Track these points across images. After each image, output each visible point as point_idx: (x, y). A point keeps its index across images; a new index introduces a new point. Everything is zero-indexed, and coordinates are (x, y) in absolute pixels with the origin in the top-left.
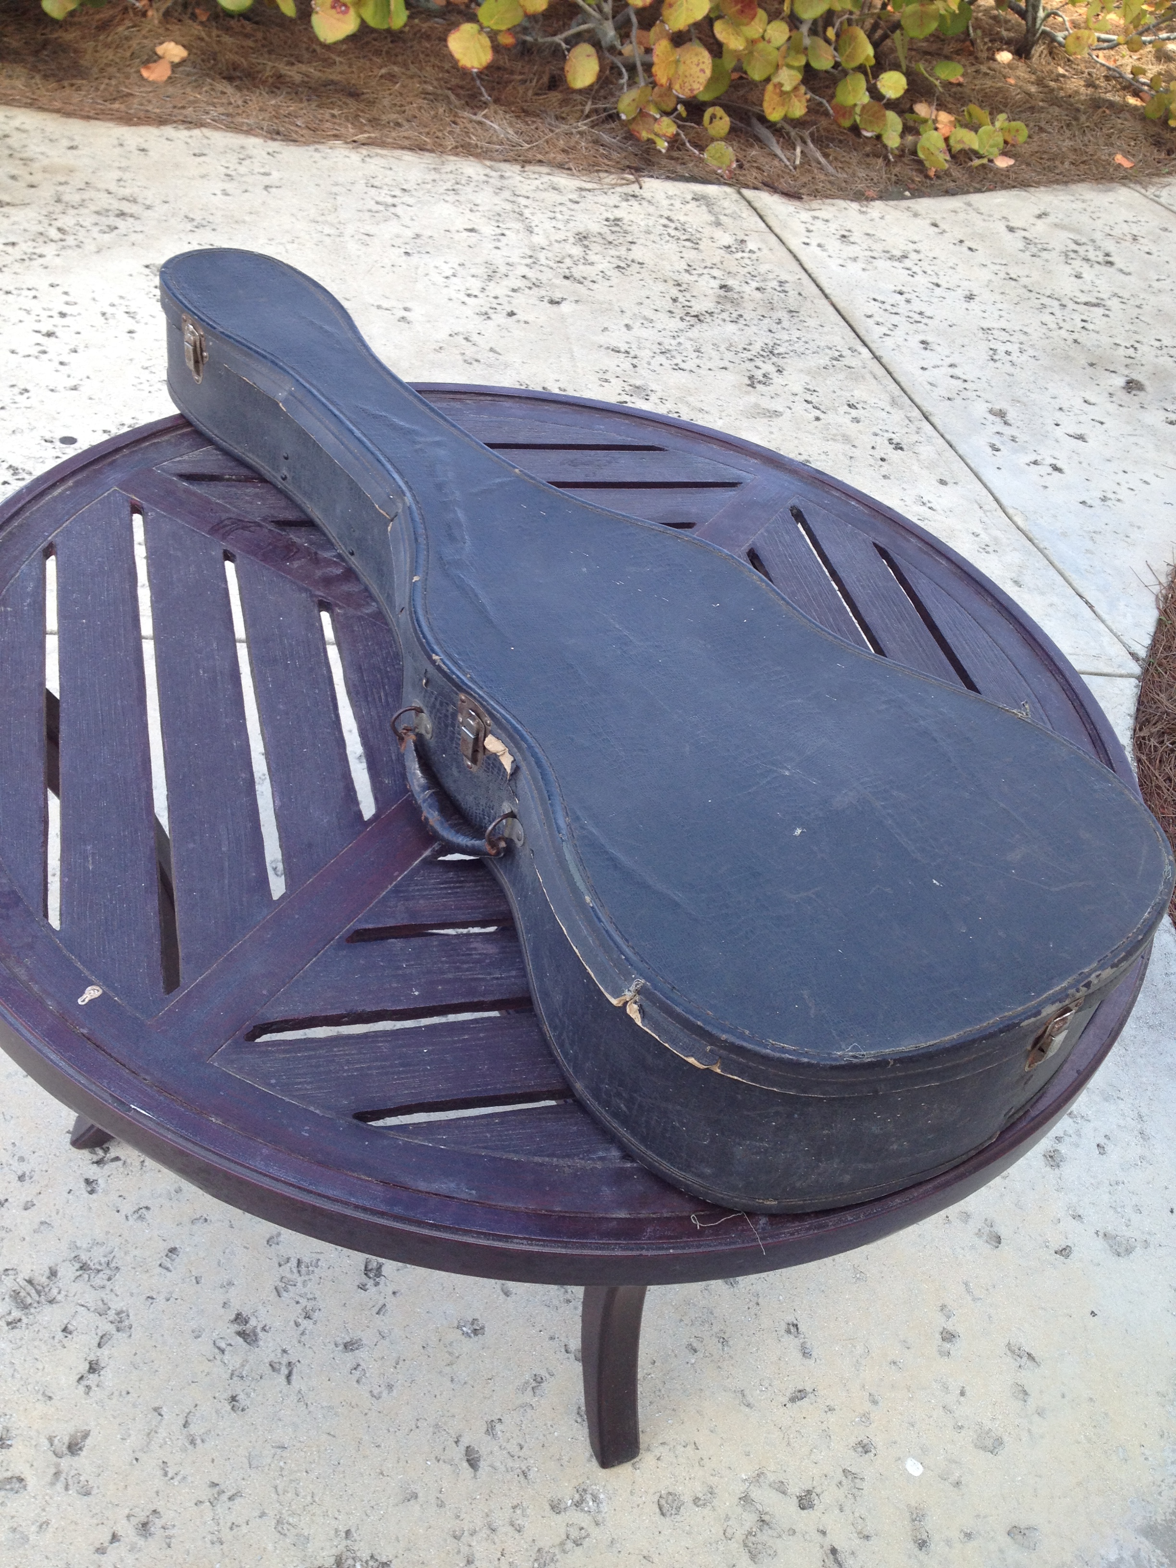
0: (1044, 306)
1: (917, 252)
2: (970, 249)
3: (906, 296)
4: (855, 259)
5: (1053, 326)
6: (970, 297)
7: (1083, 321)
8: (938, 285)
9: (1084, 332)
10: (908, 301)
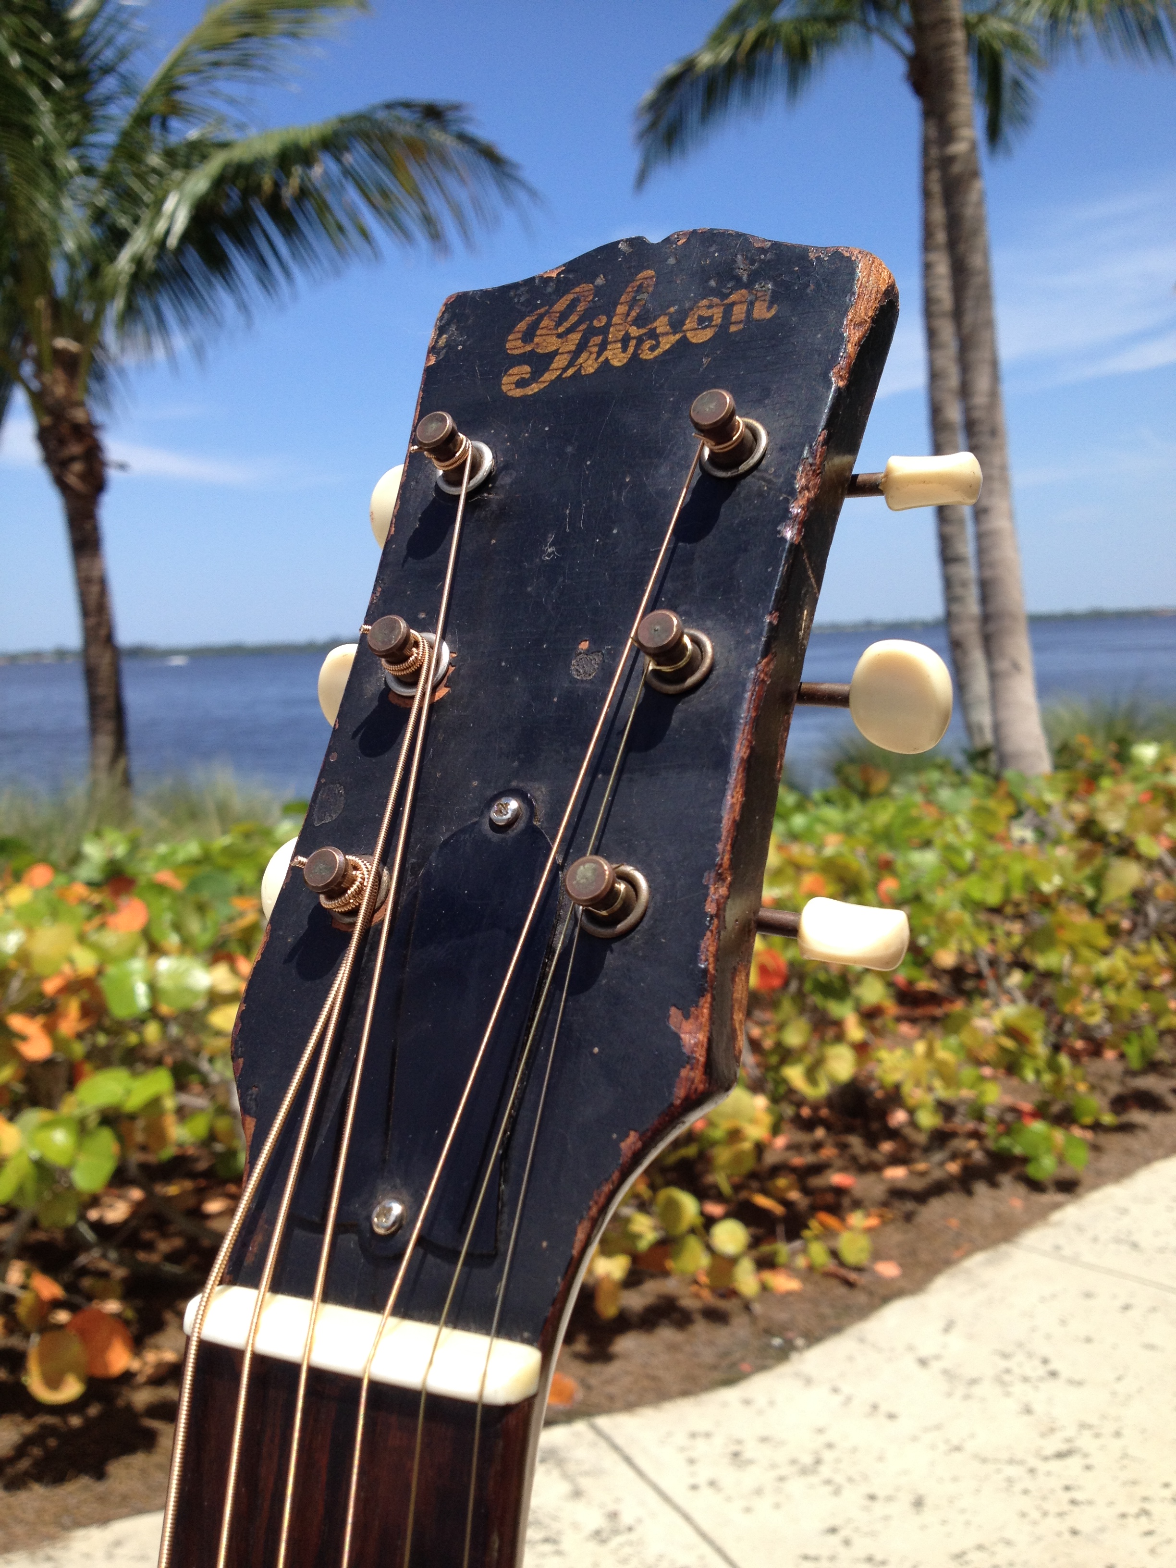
0: (1010, 1481)
1: (830, 1446)
2: (891, 1416)
3: (843, 1534)
4: (759, 1492)
5: (1035, 1515)
6: (919, 1503)
7: (1067, 1488)
8: (872, 1497)
9: (1076, 1509)
10: (847, 1543)
